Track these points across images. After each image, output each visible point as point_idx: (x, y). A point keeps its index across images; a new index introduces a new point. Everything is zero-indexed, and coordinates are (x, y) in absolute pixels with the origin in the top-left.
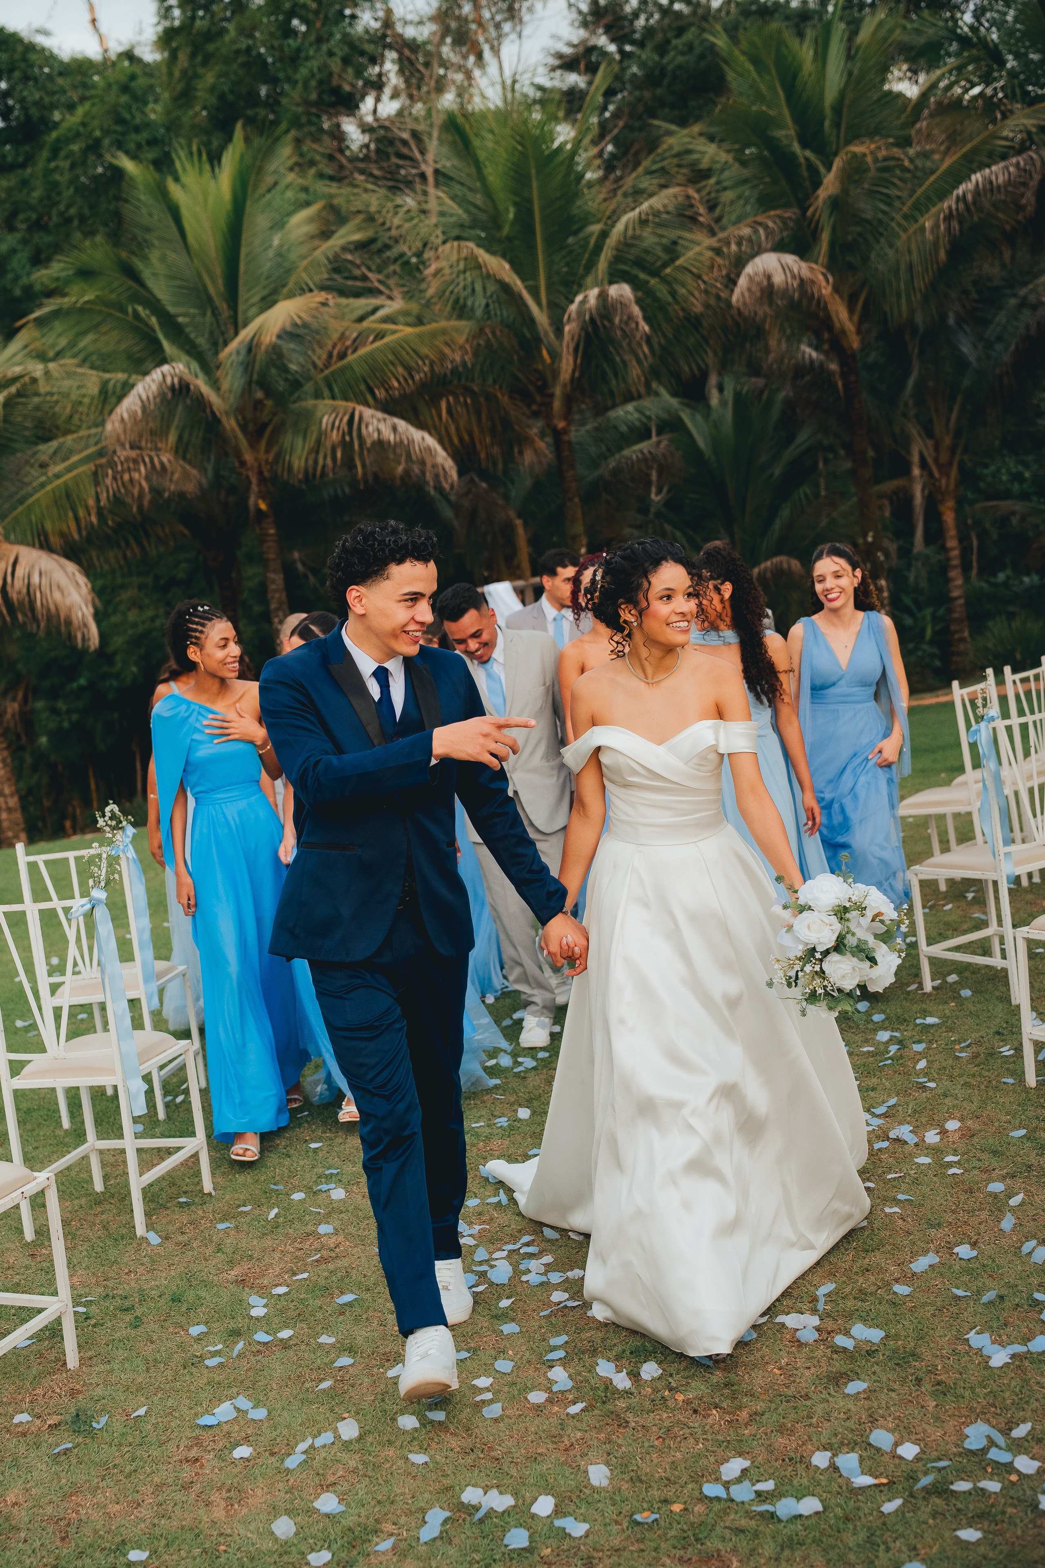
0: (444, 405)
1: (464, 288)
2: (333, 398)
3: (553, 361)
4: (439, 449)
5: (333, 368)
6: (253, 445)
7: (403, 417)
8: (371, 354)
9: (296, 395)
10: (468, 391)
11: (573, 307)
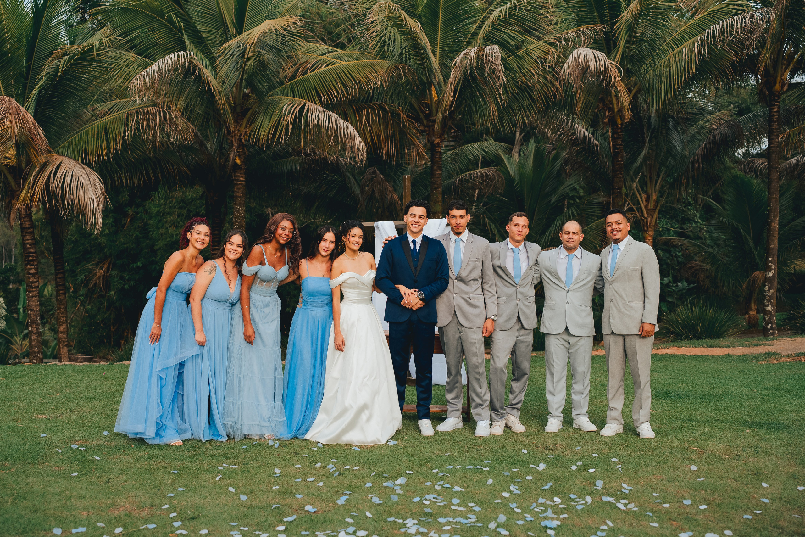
0: (364, 113)
1: (389, 39)
2: (294, 97)
3: (438, 97)
4: (357, 135)
5: (297, 79)
6: (238, 120)
7: (336, 114)
8: (322, 73)
9: (271, 93)
10: (382, 108)
11: (459, 58)
